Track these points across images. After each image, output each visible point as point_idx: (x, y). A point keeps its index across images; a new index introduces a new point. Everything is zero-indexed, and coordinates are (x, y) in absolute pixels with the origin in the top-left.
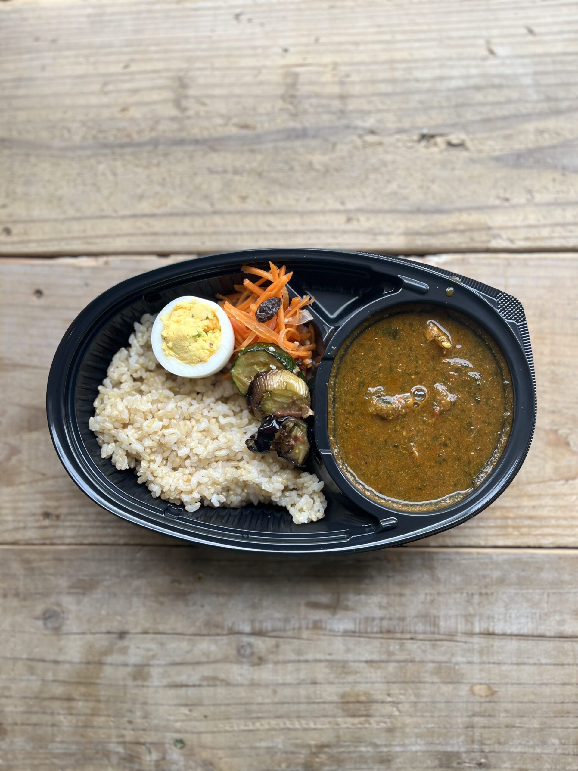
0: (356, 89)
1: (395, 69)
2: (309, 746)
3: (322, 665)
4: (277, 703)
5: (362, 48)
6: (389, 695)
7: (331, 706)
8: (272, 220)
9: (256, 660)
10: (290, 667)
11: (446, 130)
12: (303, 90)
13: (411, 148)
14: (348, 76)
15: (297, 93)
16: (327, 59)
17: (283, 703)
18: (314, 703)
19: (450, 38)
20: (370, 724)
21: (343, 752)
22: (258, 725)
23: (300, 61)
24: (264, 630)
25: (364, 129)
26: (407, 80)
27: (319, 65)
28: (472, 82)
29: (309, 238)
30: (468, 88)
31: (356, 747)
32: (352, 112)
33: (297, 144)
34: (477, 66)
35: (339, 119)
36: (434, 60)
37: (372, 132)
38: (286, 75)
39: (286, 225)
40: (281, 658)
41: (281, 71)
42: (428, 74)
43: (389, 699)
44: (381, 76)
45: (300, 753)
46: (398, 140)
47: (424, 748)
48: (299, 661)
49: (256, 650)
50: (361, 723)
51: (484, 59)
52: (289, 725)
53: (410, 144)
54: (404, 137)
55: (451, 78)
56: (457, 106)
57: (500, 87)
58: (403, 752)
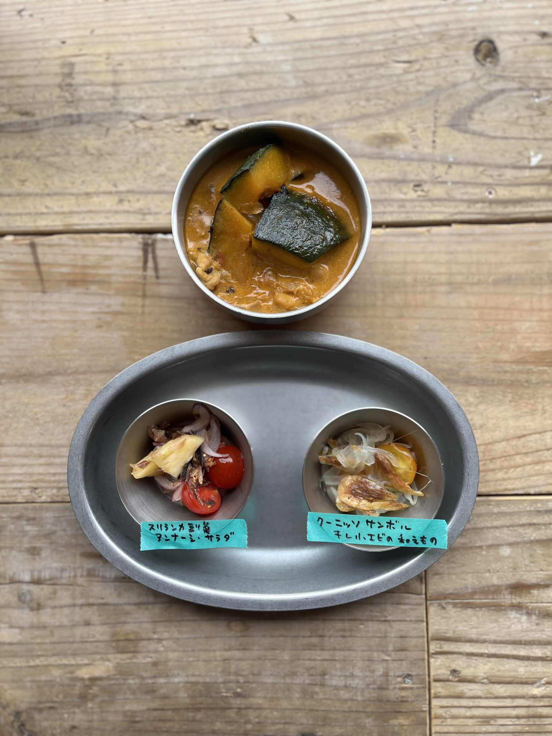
0: (128, 77)
1: (165, 58)
2: (83, 679)
3: (95, 607)
4: (54, 643)
5: (133, 38)
6: (154, 633)
7: (102, 645)
8: (48, 202)
9: (35, 606)
10: (66, 611)
11: (211, 116)
12: (78, 79)
13: (179, 132)
14: (120, 65)
15: (73, 82)
16: (101, 50)
17: (60, 643)
18: (87, 642)
19: (216, 28)
20: (137, 658)
21: (114, 684)
22: (38, 662)
23: (77, 52)
24: (42, 579)
25: (135, 115)
26: (175, 68)
27: (94, 55)
28: (235, 69)
29: (83, 219)
30: (231, 75)
31: (125, 679)
32: (124, 98)
33: (74, 129)
34: (240, 54)
35: (112, 105)
36: (200, 48)
37: (143, 118)
38: (63, 65)
39: (62, 207)
40: (57, 603)
41: (58, 62)
42: (194, 63)
43: (156, 636)
44: (151, 65)
45: (75, 686)
46: (167, 125)
47: (185, 679)
48: (74, 605)
49: (35, 597)
50: (130, 659)
51: (248, 46)
52: (65, 661)
53: (178, 129)
54: (173, 122)
55: (216, 66)
56: (221, 92)
57: (260, 73)
58: (166, 683)
